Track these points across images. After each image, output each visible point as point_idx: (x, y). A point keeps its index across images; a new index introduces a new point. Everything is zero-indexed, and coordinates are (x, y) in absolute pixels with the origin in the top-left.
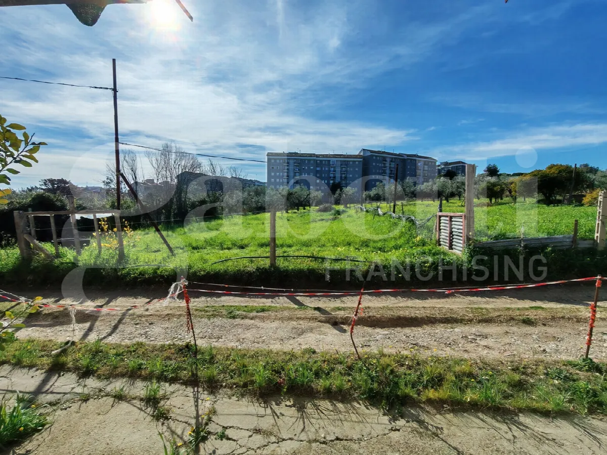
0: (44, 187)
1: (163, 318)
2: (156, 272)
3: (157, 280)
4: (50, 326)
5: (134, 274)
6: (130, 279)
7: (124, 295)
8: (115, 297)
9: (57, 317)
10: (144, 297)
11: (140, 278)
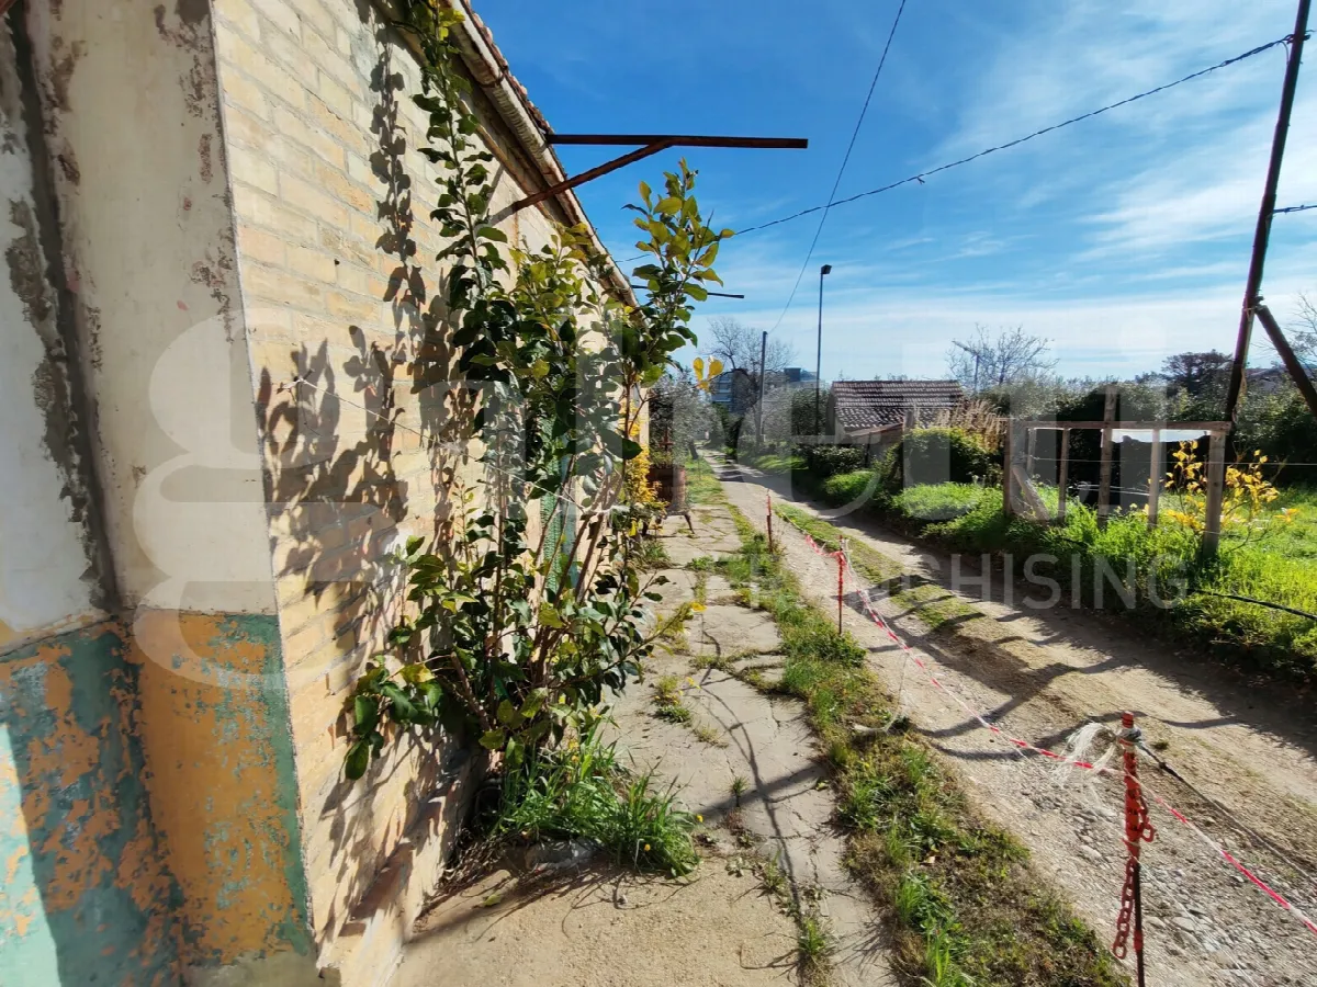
0: (1170, 374)
1: (1190, 806)
2: (1287, 640)
3: (1279, 664)
4: (949, 664)
5: (1209, 619)
6: (1192, 629)
7: (1157, 668)
8: (1131, 663)
9: (971, 652)
10: (1210, 698)
11: (1225, 637)
